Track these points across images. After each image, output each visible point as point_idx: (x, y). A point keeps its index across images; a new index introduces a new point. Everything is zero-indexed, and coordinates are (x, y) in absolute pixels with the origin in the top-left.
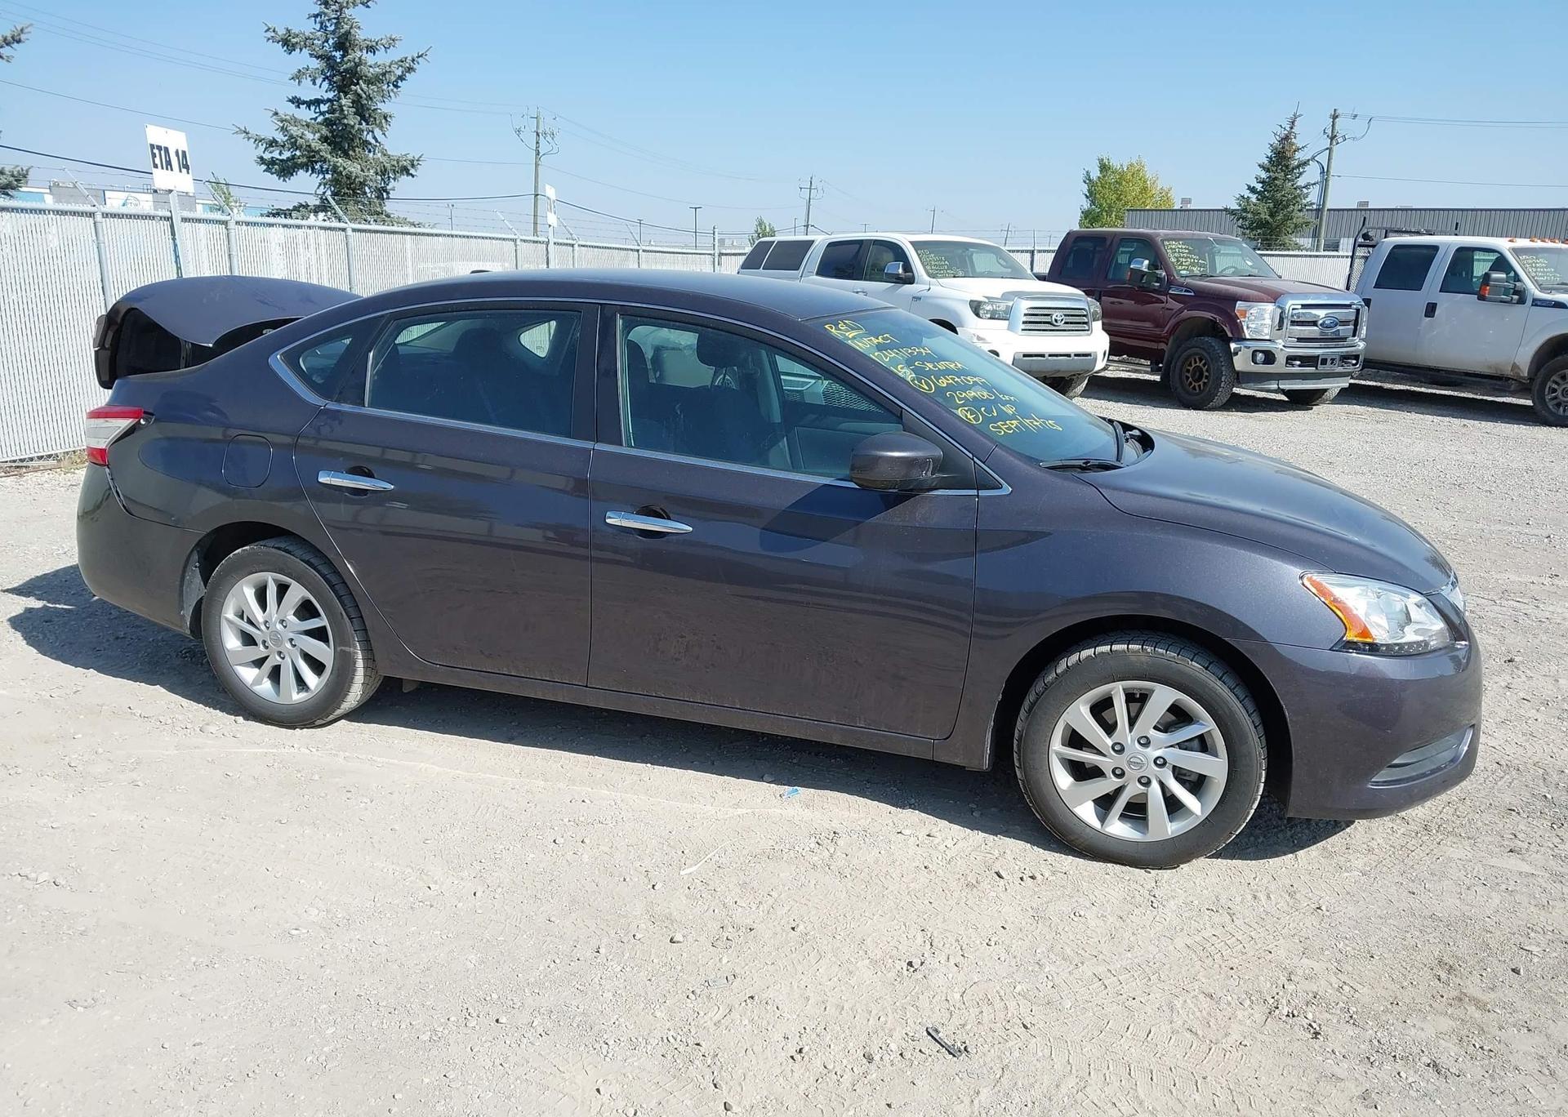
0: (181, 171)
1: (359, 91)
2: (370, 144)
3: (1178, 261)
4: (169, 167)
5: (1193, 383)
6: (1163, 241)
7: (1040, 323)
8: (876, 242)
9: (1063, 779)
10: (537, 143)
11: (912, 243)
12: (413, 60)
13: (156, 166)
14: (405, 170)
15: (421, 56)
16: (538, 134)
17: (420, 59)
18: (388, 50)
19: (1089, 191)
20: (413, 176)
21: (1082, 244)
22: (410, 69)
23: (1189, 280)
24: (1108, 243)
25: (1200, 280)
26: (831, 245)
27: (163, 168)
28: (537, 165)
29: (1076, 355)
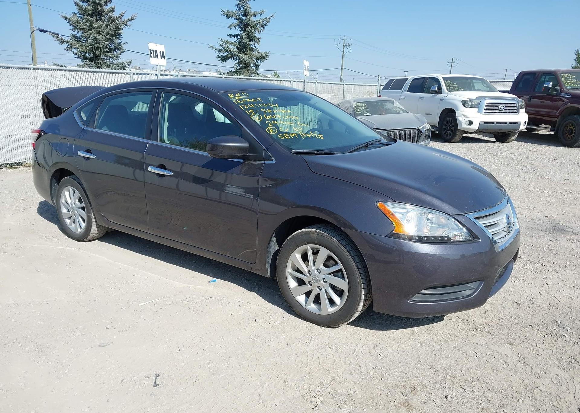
0: (161, 58)
1: (248, 30)
2: (254, 49)
3: (566, 82)
4: (157, 57)
5: (569, 136)
6: (561, 74)
7: (493, 109)
8: (430, 78)
9: (292, 284)
10: (344, 49)
11: (443, 78)
12: (269, 18)
13: (151, 57)
14: (264, 57)
15: (272, 16)
16: (344, 46)
17: (271, 18)
18: (261, 15)
19: (577, 58)
20: (267, 60)
21: (526, 77)
22: (268, 21)
23: (570, 91)
24: (537, 75)
25: (576, 90)
26: (414, 80)
27: (154, 57)
28: (343, 57)
29: (509, 123)
